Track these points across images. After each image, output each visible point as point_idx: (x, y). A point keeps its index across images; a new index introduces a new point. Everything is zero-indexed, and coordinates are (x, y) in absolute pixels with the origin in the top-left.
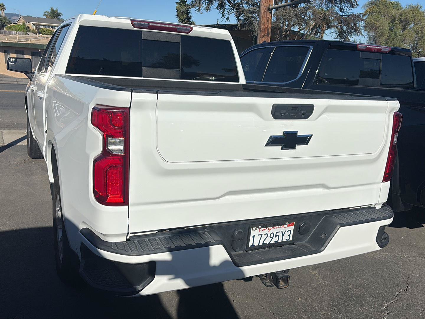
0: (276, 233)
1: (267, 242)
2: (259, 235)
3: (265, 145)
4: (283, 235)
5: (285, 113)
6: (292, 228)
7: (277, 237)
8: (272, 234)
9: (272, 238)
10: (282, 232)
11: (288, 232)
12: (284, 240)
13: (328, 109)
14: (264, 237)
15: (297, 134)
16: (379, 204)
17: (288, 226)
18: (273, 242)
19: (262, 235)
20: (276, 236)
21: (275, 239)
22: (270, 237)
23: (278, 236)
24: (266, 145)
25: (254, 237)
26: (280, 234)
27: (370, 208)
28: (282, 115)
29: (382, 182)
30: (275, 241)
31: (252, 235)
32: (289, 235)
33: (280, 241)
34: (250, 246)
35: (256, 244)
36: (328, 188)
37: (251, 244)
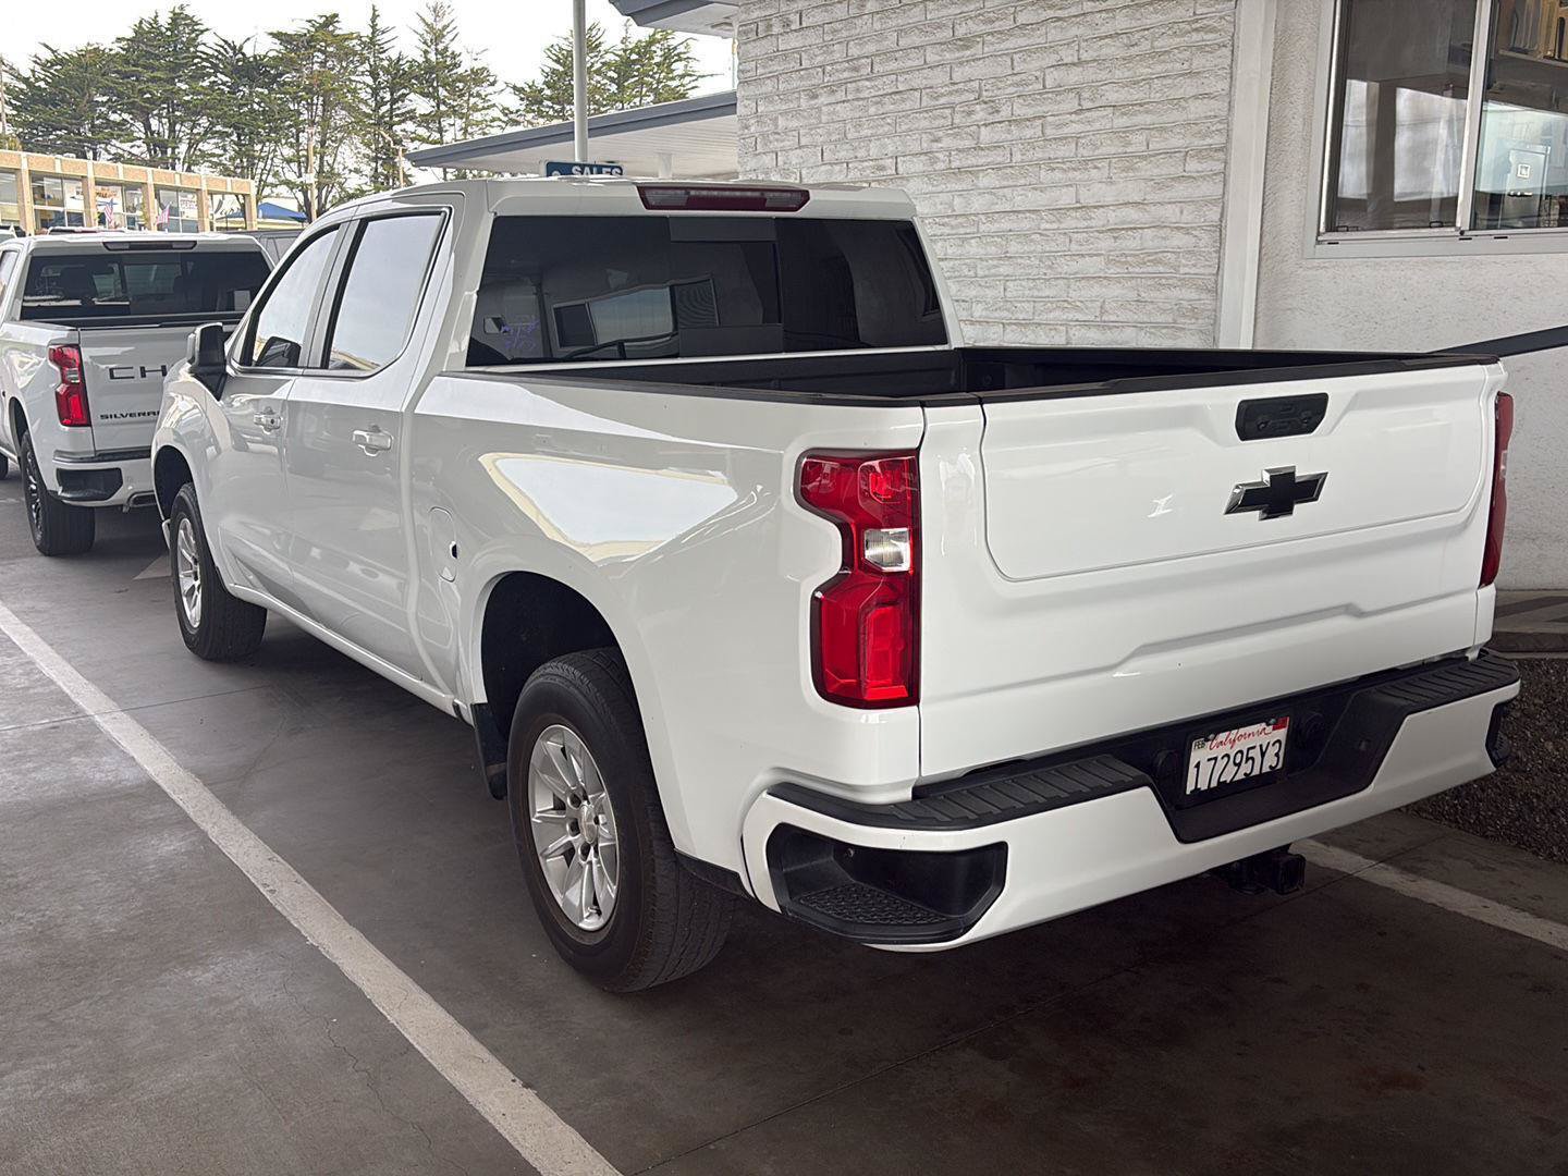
0: (1249, 749)
1: (1227, 778)
2: (1209, 760)
3: (1224, 509)
4: (1263, 754)
5: (1266, 423)
6: (1282, 734)
7: (1250, 762)
8: (1239, 755)
9: (1239, 765)
10: (1261, 746)
11: (1274, 744)
12: (1266, 769)
13: (1358, 402)
14: (1221, 763)
15: (1293, 473)
16: (1474, 647)
17: (1274, 729)
18: (1240, 776)
19: (1216, 759)
20: (1248, 759)
21: (1246, 768)
22: (1235, 764)
23: (1253, 759)
24: (1228, 512)
25: (1198, 766)
26: (1255, 754)
27: (1454, 661)
28: (1259, 430)
29: (1481, 584)
30: (1245, 774)
31: (1193, 763)
32: (1277, 755)
33: (1256, 772)
34: (1188, 793)
35: (1203, 786)
36: (1361, 614)
37: (1190, 788)
